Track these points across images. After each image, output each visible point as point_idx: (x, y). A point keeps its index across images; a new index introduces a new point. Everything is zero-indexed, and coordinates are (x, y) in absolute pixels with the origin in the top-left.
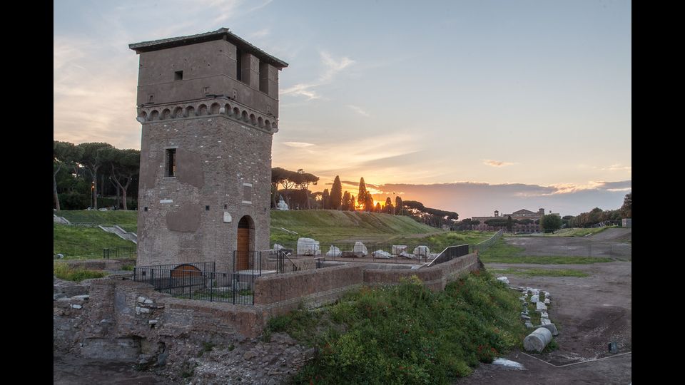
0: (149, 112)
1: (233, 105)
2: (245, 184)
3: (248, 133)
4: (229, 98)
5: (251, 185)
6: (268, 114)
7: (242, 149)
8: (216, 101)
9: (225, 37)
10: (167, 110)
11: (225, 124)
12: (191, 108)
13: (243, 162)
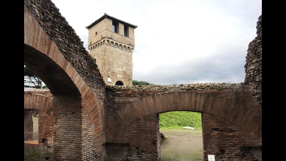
0: (90, 48)
1: (111, 40)
2: (118, 69)
3: (120, 51)
4: (108, 38)
5: (122, 70)
6: (129, 45)
7: (116, 57)
8: (104, 39)
9: (106, 17)
10: (94, 46)
11: (108, 47)
12: (99, 44)
13: (117, 62)
